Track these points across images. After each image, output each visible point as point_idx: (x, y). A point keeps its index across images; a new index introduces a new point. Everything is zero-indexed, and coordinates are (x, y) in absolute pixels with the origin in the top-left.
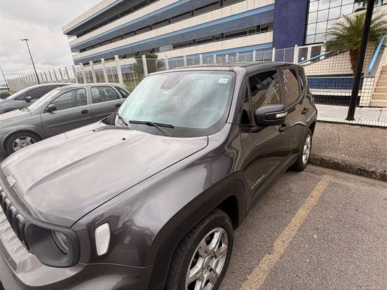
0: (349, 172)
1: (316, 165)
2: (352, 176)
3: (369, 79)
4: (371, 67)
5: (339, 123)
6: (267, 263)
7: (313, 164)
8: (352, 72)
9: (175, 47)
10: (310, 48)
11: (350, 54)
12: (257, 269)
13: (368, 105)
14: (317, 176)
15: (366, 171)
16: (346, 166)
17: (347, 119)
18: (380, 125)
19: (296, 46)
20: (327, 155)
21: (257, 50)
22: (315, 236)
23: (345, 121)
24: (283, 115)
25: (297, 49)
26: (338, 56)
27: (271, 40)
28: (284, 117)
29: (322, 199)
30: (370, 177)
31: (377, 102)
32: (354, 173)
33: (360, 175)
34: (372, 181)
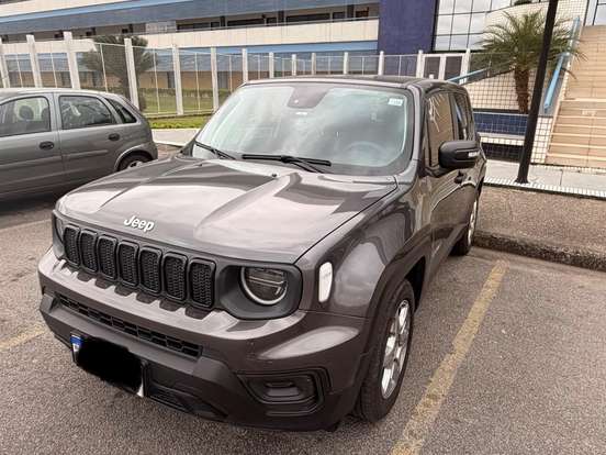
0: (529, 255)
1: (483, 247)
2: (534, 261)
3: (545, 120)
4: (547, 101)
5: (506, 187)
6: (449, 363)
7: (478, 246)
8: (517, 108)
9: (183, 26)
10: (443, 57)
11: (516, 77)
12: (439, 370)
13: (543, 162)
14: (488, 262)
15: (553, 253)
16: (527, 246)
17: (518, 181)
18: (563, 191)
19: (420, 52)
20: (498, 231)
21: (351, 53)
22: (503, 331)
23: (515, 184)
24: (475, 154)
25: (421, 57)
26: (497, 79)
27: (375, 36)
28: (476, 157)
29: (501, 290)
30: (559, 262)
31: (556, 157)
32: (536, 257)
33: (546, 259)
34: (562, 266)
